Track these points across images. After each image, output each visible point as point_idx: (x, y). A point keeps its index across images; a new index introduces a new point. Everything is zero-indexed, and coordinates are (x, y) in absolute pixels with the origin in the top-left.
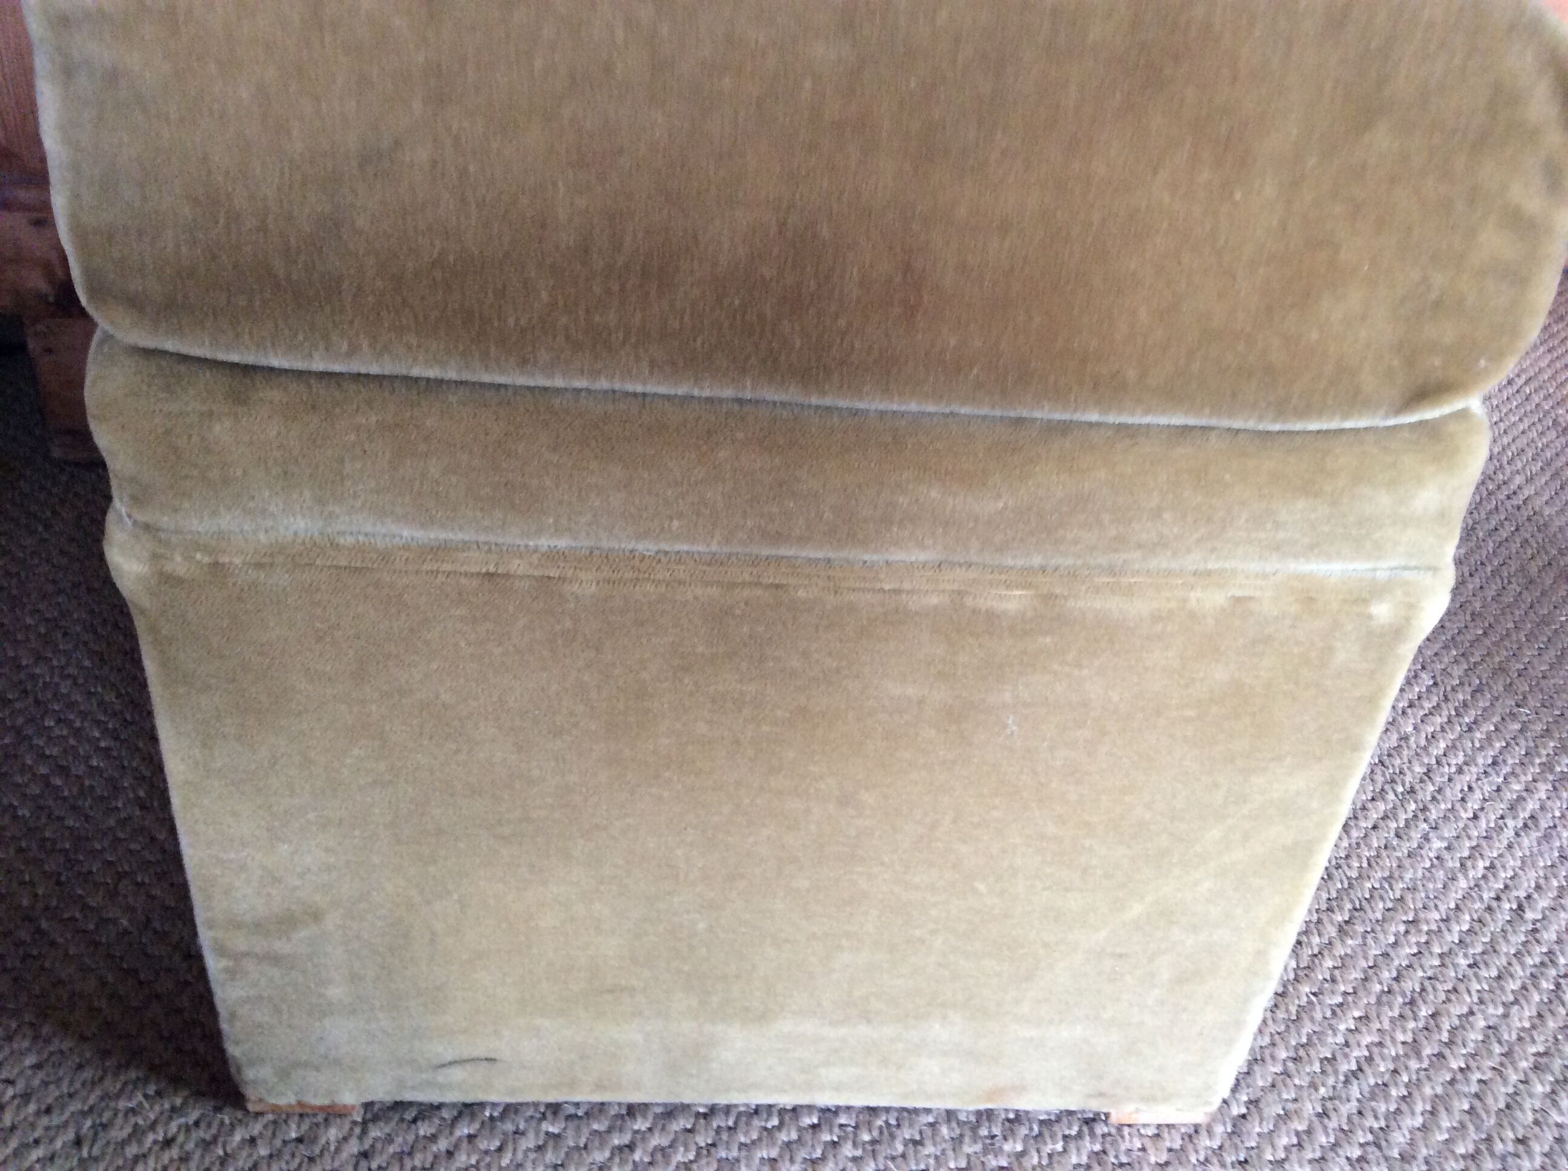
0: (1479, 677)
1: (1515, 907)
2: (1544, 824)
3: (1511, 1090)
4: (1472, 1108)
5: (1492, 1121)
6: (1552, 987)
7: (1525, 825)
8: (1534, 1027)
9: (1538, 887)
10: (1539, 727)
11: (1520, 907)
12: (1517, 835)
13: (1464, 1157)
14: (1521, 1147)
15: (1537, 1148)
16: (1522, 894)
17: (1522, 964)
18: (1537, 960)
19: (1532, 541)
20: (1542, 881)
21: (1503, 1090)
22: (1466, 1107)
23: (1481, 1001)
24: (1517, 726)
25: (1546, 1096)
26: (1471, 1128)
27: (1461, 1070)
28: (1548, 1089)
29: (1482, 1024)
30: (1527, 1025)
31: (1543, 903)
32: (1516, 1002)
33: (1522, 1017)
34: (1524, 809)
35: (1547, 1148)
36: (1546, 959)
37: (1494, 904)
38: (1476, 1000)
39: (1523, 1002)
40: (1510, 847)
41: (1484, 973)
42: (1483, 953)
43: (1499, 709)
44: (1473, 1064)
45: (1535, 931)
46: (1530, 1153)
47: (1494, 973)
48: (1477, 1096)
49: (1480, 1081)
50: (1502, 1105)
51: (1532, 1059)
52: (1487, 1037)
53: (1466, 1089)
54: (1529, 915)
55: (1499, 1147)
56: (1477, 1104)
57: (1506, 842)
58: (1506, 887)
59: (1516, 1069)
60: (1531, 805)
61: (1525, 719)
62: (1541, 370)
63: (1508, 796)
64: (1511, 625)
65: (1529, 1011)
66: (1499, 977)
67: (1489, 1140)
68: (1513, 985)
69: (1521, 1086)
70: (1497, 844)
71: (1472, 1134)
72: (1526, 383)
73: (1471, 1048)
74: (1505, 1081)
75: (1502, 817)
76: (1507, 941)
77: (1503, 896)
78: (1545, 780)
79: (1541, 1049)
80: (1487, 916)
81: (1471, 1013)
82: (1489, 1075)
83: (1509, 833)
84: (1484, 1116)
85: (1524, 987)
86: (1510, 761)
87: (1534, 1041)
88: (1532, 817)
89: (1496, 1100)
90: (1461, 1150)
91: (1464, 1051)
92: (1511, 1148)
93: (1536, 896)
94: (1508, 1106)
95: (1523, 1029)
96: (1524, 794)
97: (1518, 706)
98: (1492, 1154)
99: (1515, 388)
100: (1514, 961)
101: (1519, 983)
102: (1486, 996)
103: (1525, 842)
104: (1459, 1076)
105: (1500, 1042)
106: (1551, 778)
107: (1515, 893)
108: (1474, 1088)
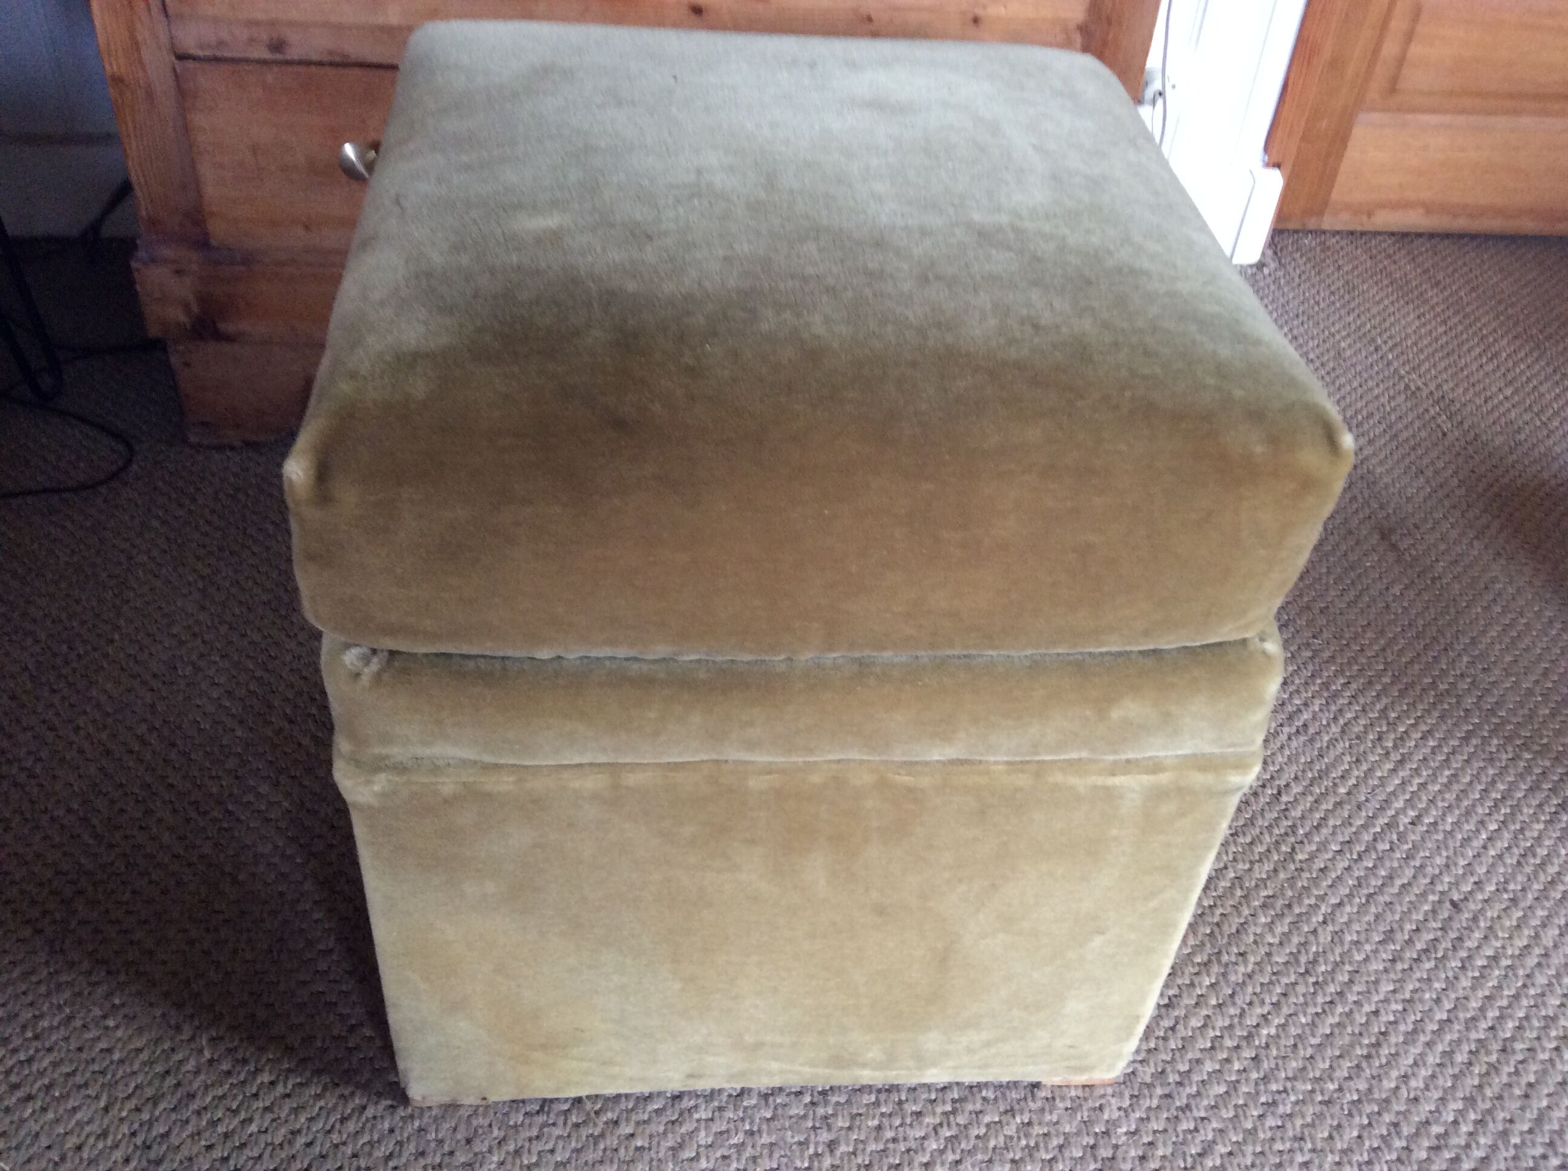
0: (1288, 614)
1: (1275, 792)
2: (1311, 731)
3: (1242, 920)
4: (1212, 932)
5: (1225, 941)
6: (1289, 850)
7: (1298, 731)
8: (1269, 878)
9: (1296, 778)
10: (1326, 655)
11: (1279, 793)
12: (1289, 739)
13: (1198, 964)
14: (1240, 958)
15: (1252, 959)
16: (1283, 783)
17: (1271, 834)
18: (1282, 831)
19: (1359, 497)
20: (1300, 774)
21: (1237, 920)
22: (1208, 932)
23: (1235, 860)
24: (1309, 654)
25: (1266, 924)
26: (1209, 945)
27: (1210, 907)
28: (1269, 920)
29: (1232, 875)
30: (1264, 876)
31: (1296, 789)
32: (1260, 861)
33: (1261, 871)
34: (1299, 719)
35: (1259, 959)
36: (1289, 831)
37: (1260, 790)
38: (1231, 858)
39: (1265, 860)
40: (1282, 747)
41: (1241, 840)
42: (1244, 825)
43: (1298, 641)
44: (1219, 903)
45: (1286, 810)
46: (1246, 962)
47: (1248, 839)
48: (1218, 924)
49: (1222, 914)
50: (1234, 930)
51: (1262, 900)
52: (1233, 884)
53: (1211, 920)
54: (1284, 798)
55: (1225, 958)
56: (1217, 930)
57: (1279, 744)
58: (1272, 777)
59: (1249, 906)
60: (1306, 716)
61: (1318, 647)
62: (1407, 336)
63: (1290, 708)
64: (1324, 570)
65: (1268, 866)
66: (1251, 843)
67: (1219, 953)
68: (1260, 849)
69: (1250, 918)
70: (1272, 745)
71: (1208, 949)
72: (1391, 350)
73: (1220, 891)
74: (1239, 915)
75: (1281, 725)
76: (1263, 817)
77: (1268, 785)
78: (1321, 696)
79: (1271, 894)
80: (1252, 799)
81: (1226, 868)
82: (1229, 910)
83: (1283, 737)
84: (1219, 937)
85: (1269, 851)
86: (1297, 681)
87: (1266, 887)
88: (1305, 725)
89: (1230, 926)
90: (1198, 959)
91: (1214, 894)
92: (1233, 959)
93: (1293, 784)
94: (1238, 931)
95: (1262, 879)
96: (1302, 708)
97: (1314, 637)
98: (1219, 962)
99: (1380, 353)
100: (1265, 831)
101: (1265, 847)
102: (1239, 857)
103: (1294, 744)
104: (1207, 911)
105: (1241, 888)
106: (1326, 694)
107: (1277, 782)
108: (1216, 919)
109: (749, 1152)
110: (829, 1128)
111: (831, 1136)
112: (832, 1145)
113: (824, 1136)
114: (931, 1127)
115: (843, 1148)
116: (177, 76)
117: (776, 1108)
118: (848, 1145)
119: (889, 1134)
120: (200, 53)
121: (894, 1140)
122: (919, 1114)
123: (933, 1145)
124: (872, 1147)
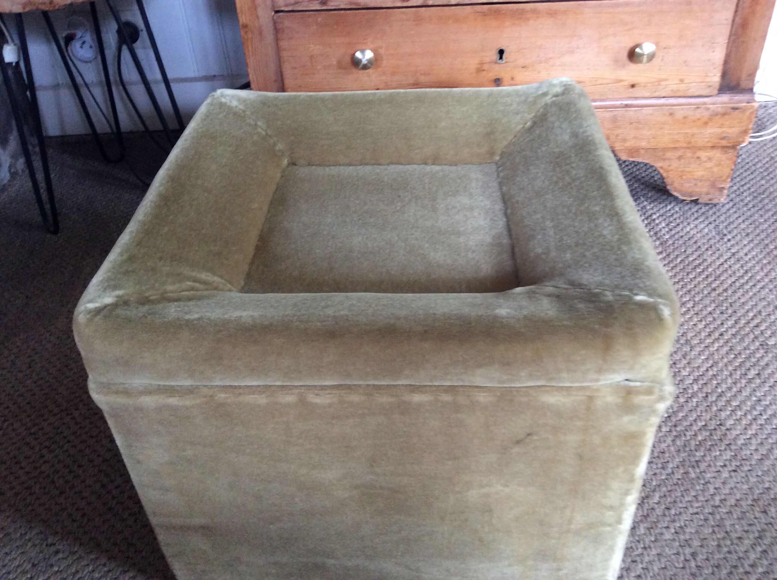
109: (647, 559)
110: (690, 546)
111: (692, 550)
112: (694, 555)
113: (688, 551)
114: (749, 546)
115: (700, 557)
116: (275, 23)
117: (656, 536)
118: (702, 555)
119: (726, 549)
120: (286, 9)
121: (729, 552)
122: (740, 538)
123: (753, 556)
124: (717, 556)
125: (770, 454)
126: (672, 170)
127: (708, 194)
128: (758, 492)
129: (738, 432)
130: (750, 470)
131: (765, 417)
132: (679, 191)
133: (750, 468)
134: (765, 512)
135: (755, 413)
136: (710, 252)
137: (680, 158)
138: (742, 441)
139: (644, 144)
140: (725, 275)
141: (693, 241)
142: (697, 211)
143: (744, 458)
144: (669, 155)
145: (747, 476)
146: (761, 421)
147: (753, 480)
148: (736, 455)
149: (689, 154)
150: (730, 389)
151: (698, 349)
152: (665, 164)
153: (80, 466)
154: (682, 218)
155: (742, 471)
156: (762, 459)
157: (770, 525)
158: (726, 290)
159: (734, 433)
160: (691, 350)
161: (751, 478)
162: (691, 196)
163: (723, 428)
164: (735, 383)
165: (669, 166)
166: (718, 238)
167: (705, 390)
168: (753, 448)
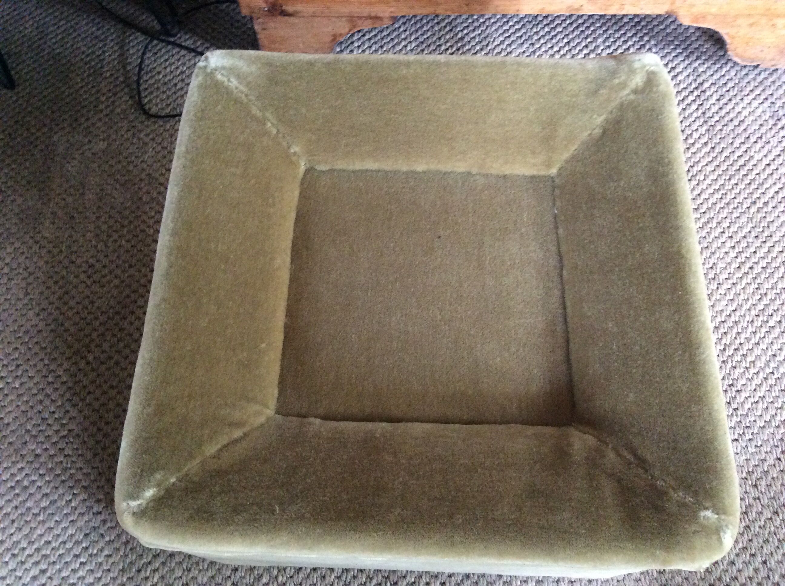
125: (773, 421)
126: (739, 37)
127: (773, 60)
128: (754, 463)
129: (747, 395)
130: (750, 440)
131: (776, 376)
132: (741, 57)
133: (751, 437)
134: (756, 486)
135: (768, 371)
136: (759, 146)
137: (751, 25)
138: (749, 406)
139: (714, 10)
140: (770, 181)
141: (743, 127)
142: (754, 79)
143: (748, 425)
144: (740, 21)
145: (746, 446)
146: (771, 381)
147: (752, 450)
148: (740, 421)
149: (764, 21)
150: (748, 340)
151: (726, 286)
152: (732, 31)
153: (107, 423)
154: (736, 89)
155: (744, 442)
156: (764, 427)
157: (758, 501)
158: (766, 204)
159: (744, 395)
160: (718, 288)
161: (749, 449)
162: (752, 62)
163: (734, 389)
164: (755, 333)
165: (737, 32)
166: (771, 122)
167: (724, 341)
168: (759, 413)
